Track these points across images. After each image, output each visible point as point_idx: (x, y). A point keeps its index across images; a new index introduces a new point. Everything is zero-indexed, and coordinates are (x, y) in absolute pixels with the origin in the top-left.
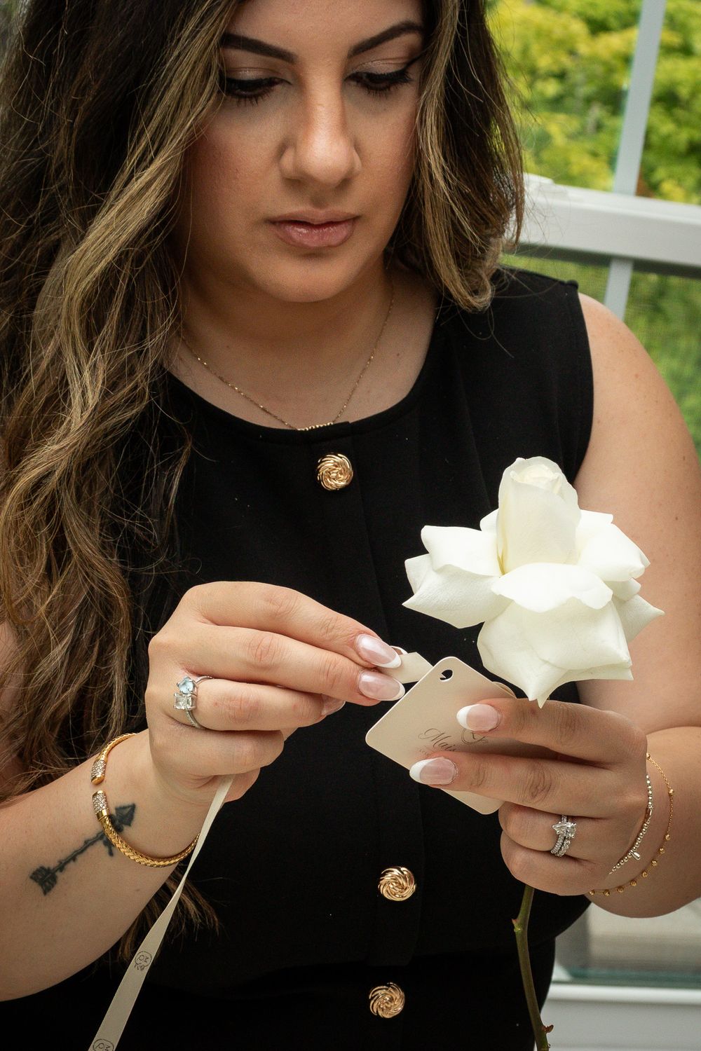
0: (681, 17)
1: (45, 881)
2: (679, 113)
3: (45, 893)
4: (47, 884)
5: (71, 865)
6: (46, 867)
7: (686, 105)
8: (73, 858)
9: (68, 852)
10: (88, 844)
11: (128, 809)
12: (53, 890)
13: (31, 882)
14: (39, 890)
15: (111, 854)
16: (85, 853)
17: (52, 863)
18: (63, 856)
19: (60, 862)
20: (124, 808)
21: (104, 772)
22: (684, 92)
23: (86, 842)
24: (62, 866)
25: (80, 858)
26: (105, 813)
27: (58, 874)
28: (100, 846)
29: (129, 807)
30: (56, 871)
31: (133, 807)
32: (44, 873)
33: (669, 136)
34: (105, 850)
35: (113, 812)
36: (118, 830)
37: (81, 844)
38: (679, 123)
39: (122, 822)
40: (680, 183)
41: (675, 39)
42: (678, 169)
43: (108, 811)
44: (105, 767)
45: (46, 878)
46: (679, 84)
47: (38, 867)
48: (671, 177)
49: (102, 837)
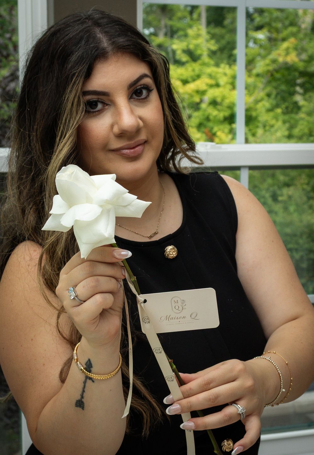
0: (213, 74)
1: (81, 405)
2: (219, 107)
3: (83, 409)
4: (82, 405)
5: (85, 394)
6: (78, 400)
7: (220, 104)
8: (84, 391)
9: (81, 390)
10: (85, 383)
11: (89, 362)
12: (85, 407)
13: (77, 408)
14: (81, 409)
15: (93, 381)
16: (86, 387)
17: (79, 397)
18: (80, 392)
19: (81, 395)
20: (87, 362)
21: (77, 356)
22: (219, 100)
23: (84, 383)
24: (82, 397)
25: (86, 390)
26: (82, 368)
27: (83, 400)
28: (89, 381)
29: (88, 361)
30: (82, 399)
31: (89, 360)
32: (78, 402)
33: (216, 116)
34: (91, 381)
35: (85, 366)
36: (90, 371)
37: (83, 384)
38: (219, 110)
39: (89, 368)
40: (223, 132)
41: (212, 82)
42: (222, 127)
43: (83, 367)
44: (77, 355)
45: (80, 404)
46: (217, 97)
47: (76, 401)
48: (220, 130)
49: (87, 378)
